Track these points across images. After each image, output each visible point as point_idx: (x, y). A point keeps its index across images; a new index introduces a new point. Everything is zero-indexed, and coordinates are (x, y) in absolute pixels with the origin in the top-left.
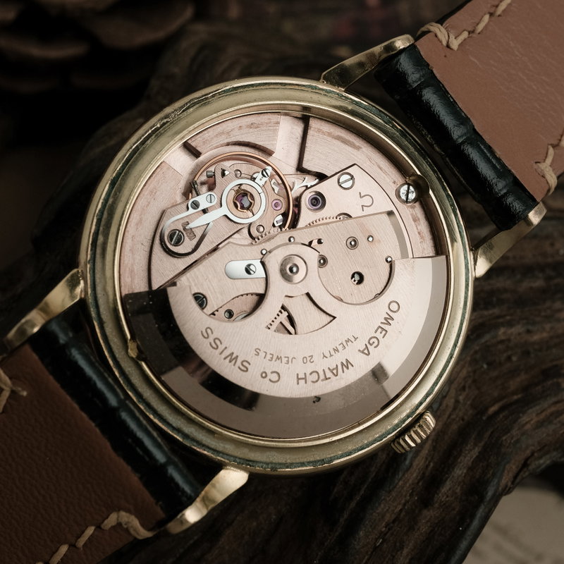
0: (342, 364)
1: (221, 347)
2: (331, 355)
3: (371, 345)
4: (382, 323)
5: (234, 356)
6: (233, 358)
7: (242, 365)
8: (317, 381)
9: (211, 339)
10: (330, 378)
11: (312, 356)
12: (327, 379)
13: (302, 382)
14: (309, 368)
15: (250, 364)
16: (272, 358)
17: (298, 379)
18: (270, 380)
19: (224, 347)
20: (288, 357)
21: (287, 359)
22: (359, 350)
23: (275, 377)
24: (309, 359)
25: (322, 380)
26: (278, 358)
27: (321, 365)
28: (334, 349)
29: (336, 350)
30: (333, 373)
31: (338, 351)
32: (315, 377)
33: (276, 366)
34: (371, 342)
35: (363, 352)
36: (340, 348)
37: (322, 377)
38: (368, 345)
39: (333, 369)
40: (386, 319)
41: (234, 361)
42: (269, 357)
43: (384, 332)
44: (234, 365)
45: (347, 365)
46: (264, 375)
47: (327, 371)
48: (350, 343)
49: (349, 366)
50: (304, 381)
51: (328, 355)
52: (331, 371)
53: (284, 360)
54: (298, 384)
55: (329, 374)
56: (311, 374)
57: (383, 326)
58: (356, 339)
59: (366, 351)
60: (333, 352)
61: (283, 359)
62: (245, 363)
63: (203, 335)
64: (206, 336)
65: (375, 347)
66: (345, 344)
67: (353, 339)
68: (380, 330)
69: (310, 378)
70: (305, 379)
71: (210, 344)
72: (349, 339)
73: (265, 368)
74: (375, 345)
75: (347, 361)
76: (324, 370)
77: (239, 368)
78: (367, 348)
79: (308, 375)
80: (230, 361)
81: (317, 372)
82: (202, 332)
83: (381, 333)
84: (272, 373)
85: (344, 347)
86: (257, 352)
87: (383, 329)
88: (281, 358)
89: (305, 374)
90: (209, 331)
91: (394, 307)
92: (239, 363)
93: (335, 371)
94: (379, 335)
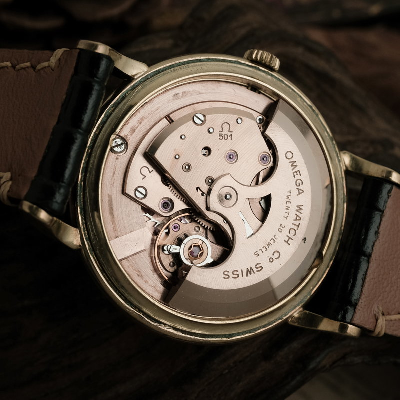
0: (297, 211)
1: (240, 274)
2: (289, 214)
3: (300, 186)
4: (293, 170)
5: (250, 269)
6: (250, 271)
7: (258, 268)
8: (296, 232)
9: (231, 276)
10: (299, 224)
11: (281, 225)
12: (299, 226)
13: (290, 242)
14: (286, 231)
15: (260, 264)
16: (266, 249)
17: (287, 242)
18: (276, 259)
19: (241, 272)
20: (272, 239)
22: (297, 195)
23: (277, 255)
24: (281, 228)
25: (298, 229)
26: (269, 245)
27: (289, 224)
28: (287, 209)
29: (288, 208)
30: (298, 220)
31: (289, 208)
32: (293, 232)
33: (272, 249)
34: (298, 185)
35: (300, 194)
36: (289, 205)
37: (296, 228)
38: (299, 188)
40: (292, 166)
41: (252, 272)
42: (264, 250)
43: (298, 173)
44: (254, 273)
45: (300, 209)
46: (271, 260)
47: (295, 223)
48: (290, 198)
49: (301, 207)
50: (290, 240)
51: (287, 215)
52: (296, 220)
53: (272, 242)
54: (290, 244)
55: (297, 223)
56: (290, 233)
57: (294, 171)
58: (290, 192)
59: (301, 192)
60: (288, 211)
61: (270, 242)
62: (258, 266)
63: (226, 279)
64: (227, 277)
65: (302, 184)
66: (288, 201)
67: (289, 194)
68: (295, 174)
69: (291, 236)
70: (290, 238)
71: (234, 278)
72: (287, 196)
73: (268, 257)
74: (301, 184)
75: (298, 207)
76: (293, 224)
77: (258, 271)
78: (299, 190)
79: (289, 235)
80: (251, 274)
81: (291, 229)
82: (224, 278)
83: (297, 175)
84: (273, 255)
85: (290, 202)
86: (257, 254)
87: (296, 172)
88: (269, 243)
89: (287, 236)
90: (226, 273)
91: (289, 155)
92: (255, 270)
93: (298, 218)
94: (298, 177)
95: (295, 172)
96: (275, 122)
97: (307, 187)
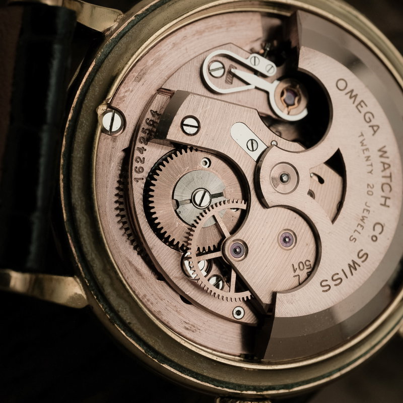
0: (381, 156)
1: (341, 275)
2: (372, 165)
3: (370, 121)
4: (354, 103)
5: (352, 264)
6: (353, 266)
7: (361, 258)
8: (390, 186)
9: (332, 283)
10: (391, 174)
11: (368, 185)
12: (390, 177)
13: (388, 202)
14: (377, 191)
15: (362, 250)
16: (361, 226)
17: (385, 205)
18: (380, 233)
19: (342, 273)
20: (364, 210)
21: (365, 211)
22: (373, 135)
23: (378, 228)
24: (370, 189)
25: (391, 181)
26: (362, 220)
27: (378, 179)
28: (367, 160)
29: (368, 158)
30: (388, 168)
31: (369, 157)
32: (386, 188)
33: (369, 224)
34: (368, 120)
35: (375, 132)
36: (367, 154)
37: (388, 180)
38: (371, 124)
39: (384, 166)
40: (351, 97)
41: (356, 265)
42: (359, 229)
43: (362, 104)
44: (359, 266)
45: (383, 152)
46: (374, 239)
47: (383, 174)
48: (365, 142)
49: (384, 149)
50: (388, 200)
51: (370, 168)
52: (385, 169)
53: (366, 214)
54: (388, 207)
55: (387, 173)
56: (383, 191)
57: (357, 103)
58: (362, 135)
59: (375, 128)
60: (369, 163)
61: (364, 215)
62: (361, 255)
63: (326, 291)
64: (328, 287)
65: (374, 117)
66: (364, 148)
67: (362, 138)
68: (359, 107)
69: (387, 193)
70: (386, 198)
71: (336, 285)
72: (361, 142)
73: (369, 236)
74: (371, 117)
75: (380, 150)
76: (383, 177)
77: (363, 262)
78: (372, 127)
79: (383, 194)
80: (355, 269)
81: (383, 185)
82: (324, 291)
83: (362, 107)
84: (374, 230)
85: (367, 149)
86: (353, 239)
87: (360, 104)
88: (363, 217)
89: (382, 197)
90: (324, 284)
91: (342, 85)
92: (359, 261)
93: (386, 166)
94: (364, 110)
95: (358, 105)
96: (305, 46)
97: (381, 118)
